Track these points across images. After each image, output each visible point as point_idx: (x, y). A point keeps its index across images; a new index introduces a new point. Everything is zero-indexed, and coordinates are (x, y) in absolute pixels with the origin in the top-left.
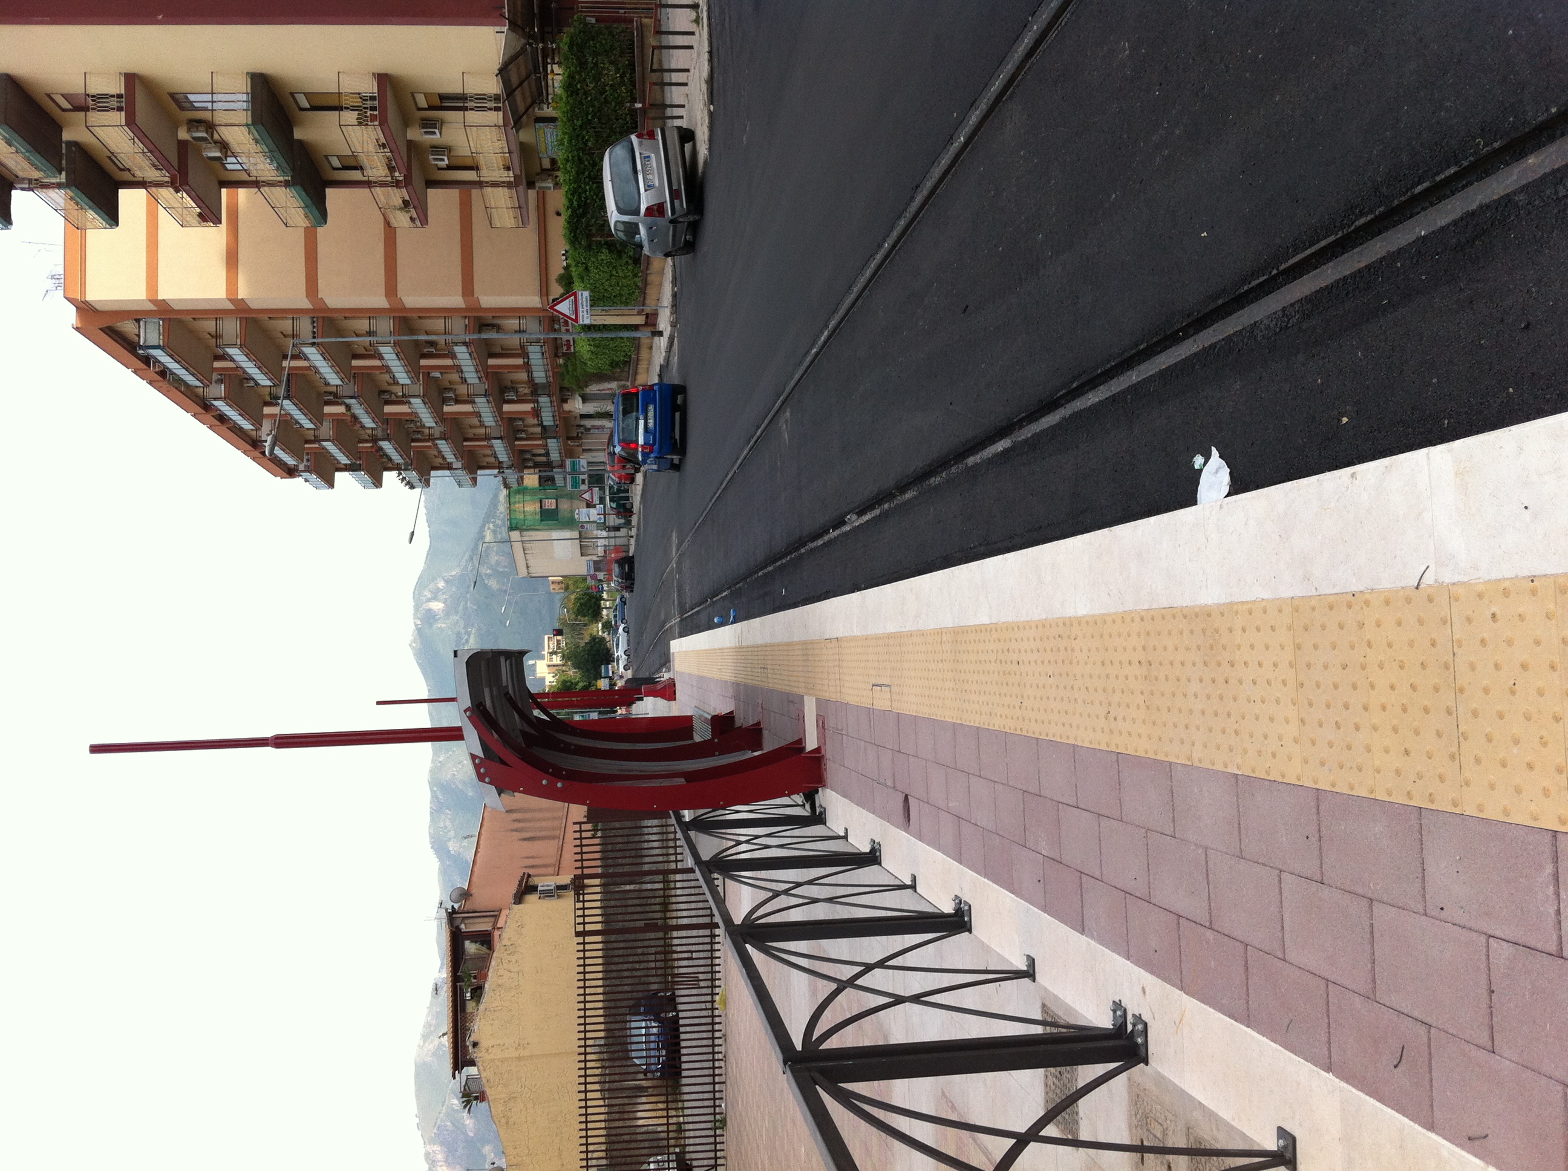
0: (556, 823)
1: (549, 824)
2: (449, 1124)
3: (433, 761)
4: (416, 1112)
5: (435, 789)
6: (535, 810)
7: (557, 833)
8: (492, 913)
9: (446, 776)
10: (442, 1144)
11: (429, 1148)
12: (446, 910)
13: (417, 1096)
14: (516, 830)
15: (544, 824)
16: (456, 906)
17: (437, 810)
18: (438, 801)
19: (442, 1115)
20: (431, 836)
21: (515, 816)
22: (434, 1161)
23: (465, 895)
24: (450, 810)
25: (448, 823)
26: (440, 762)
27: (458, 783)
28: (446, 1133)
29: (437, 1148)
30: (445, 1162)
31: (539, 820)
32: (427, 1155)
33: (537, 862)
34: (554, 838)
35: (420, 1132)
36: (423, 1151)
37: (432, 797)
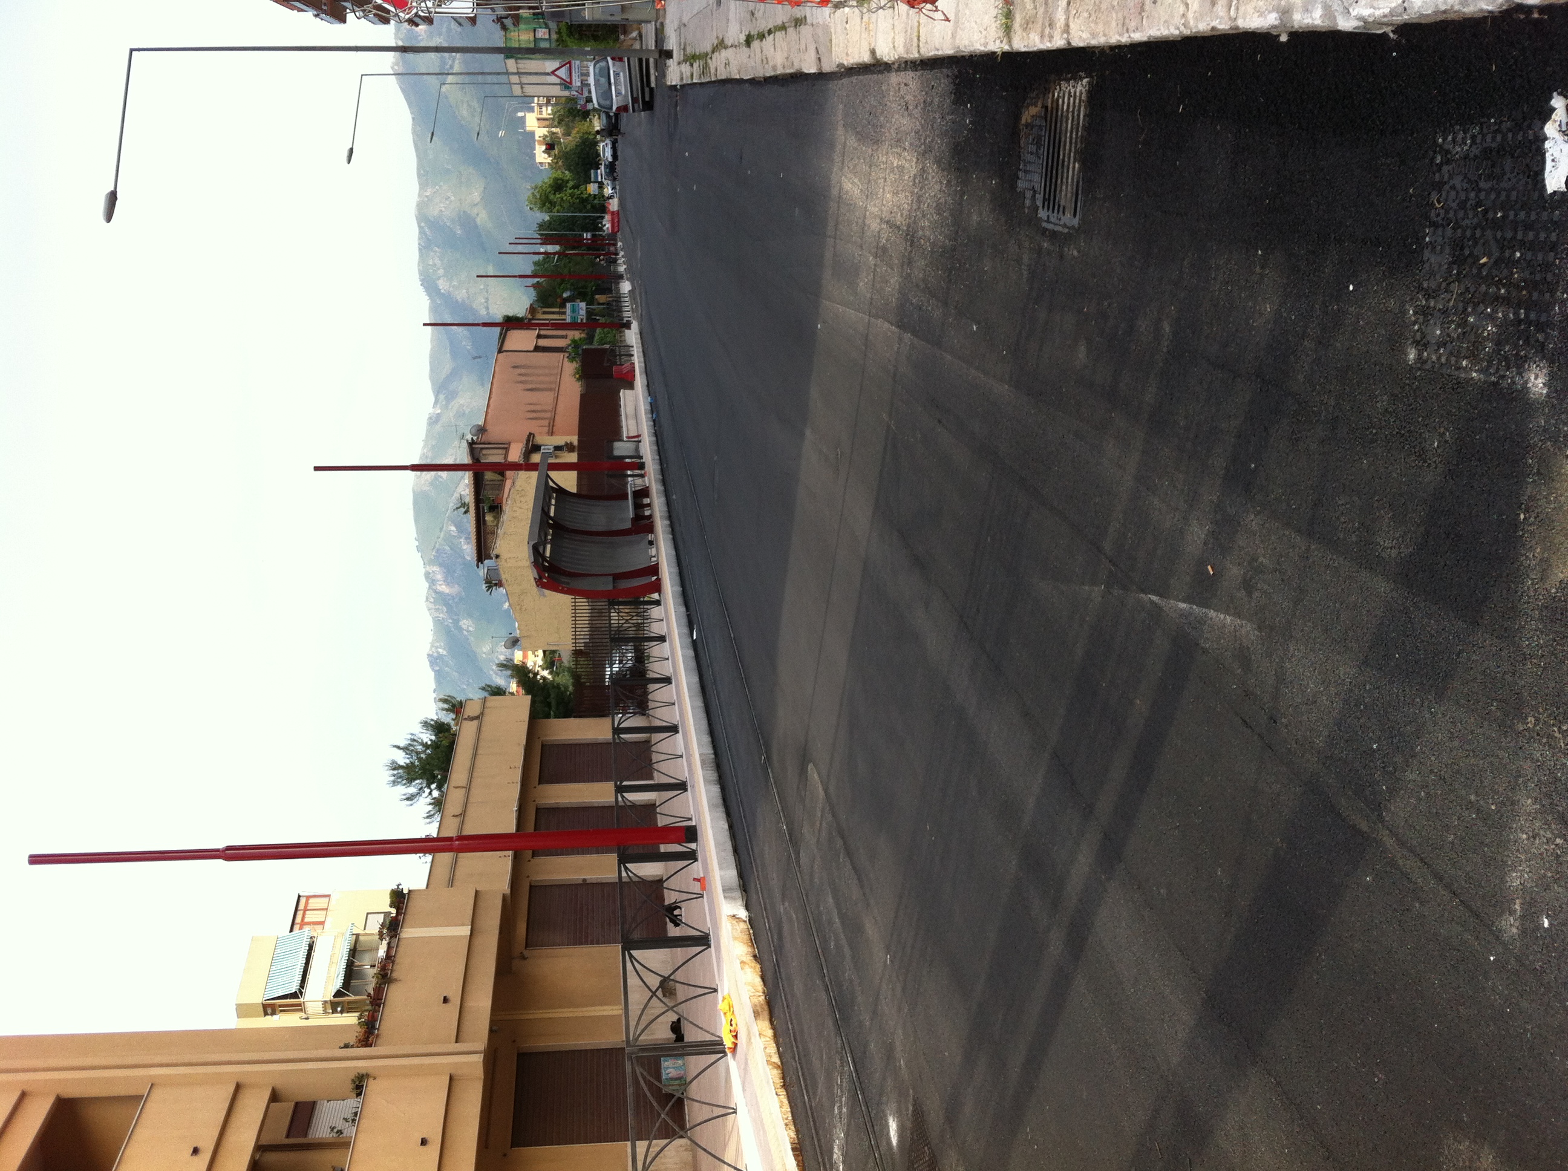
0: (552, 379)
1: (547, 379)
2: (447, 548)
3: (420, 195)
4: (415, 535)
5: (423, 224)
6: (536, 367)
7: (553, 386)
8: (503, 446)
9: (434, 211)
10: (440, 565)
11: (430, 569)
12: (467, 441)
13: (416, 521)
14: (521, 382)
15: (541, 378)
16: (475, 438)
17: (426, 246)
18: (426, 236)
19: (439, 540)
20: (421, 273)
21: (519, 371)
22: (433, 580)
23: (481, 430)
24: (438, 248)
25: (438, 262)
26: (427, 196)
27: (445, 220)
28: (445, 556)
29: (436, 569)
30: (444, 581)
31: (539, 375)
32: (427, 575)
33: (538, 408)
34: (550, 390)
35: (420, 554)
36: (423, 571)
37: (420, 233)
